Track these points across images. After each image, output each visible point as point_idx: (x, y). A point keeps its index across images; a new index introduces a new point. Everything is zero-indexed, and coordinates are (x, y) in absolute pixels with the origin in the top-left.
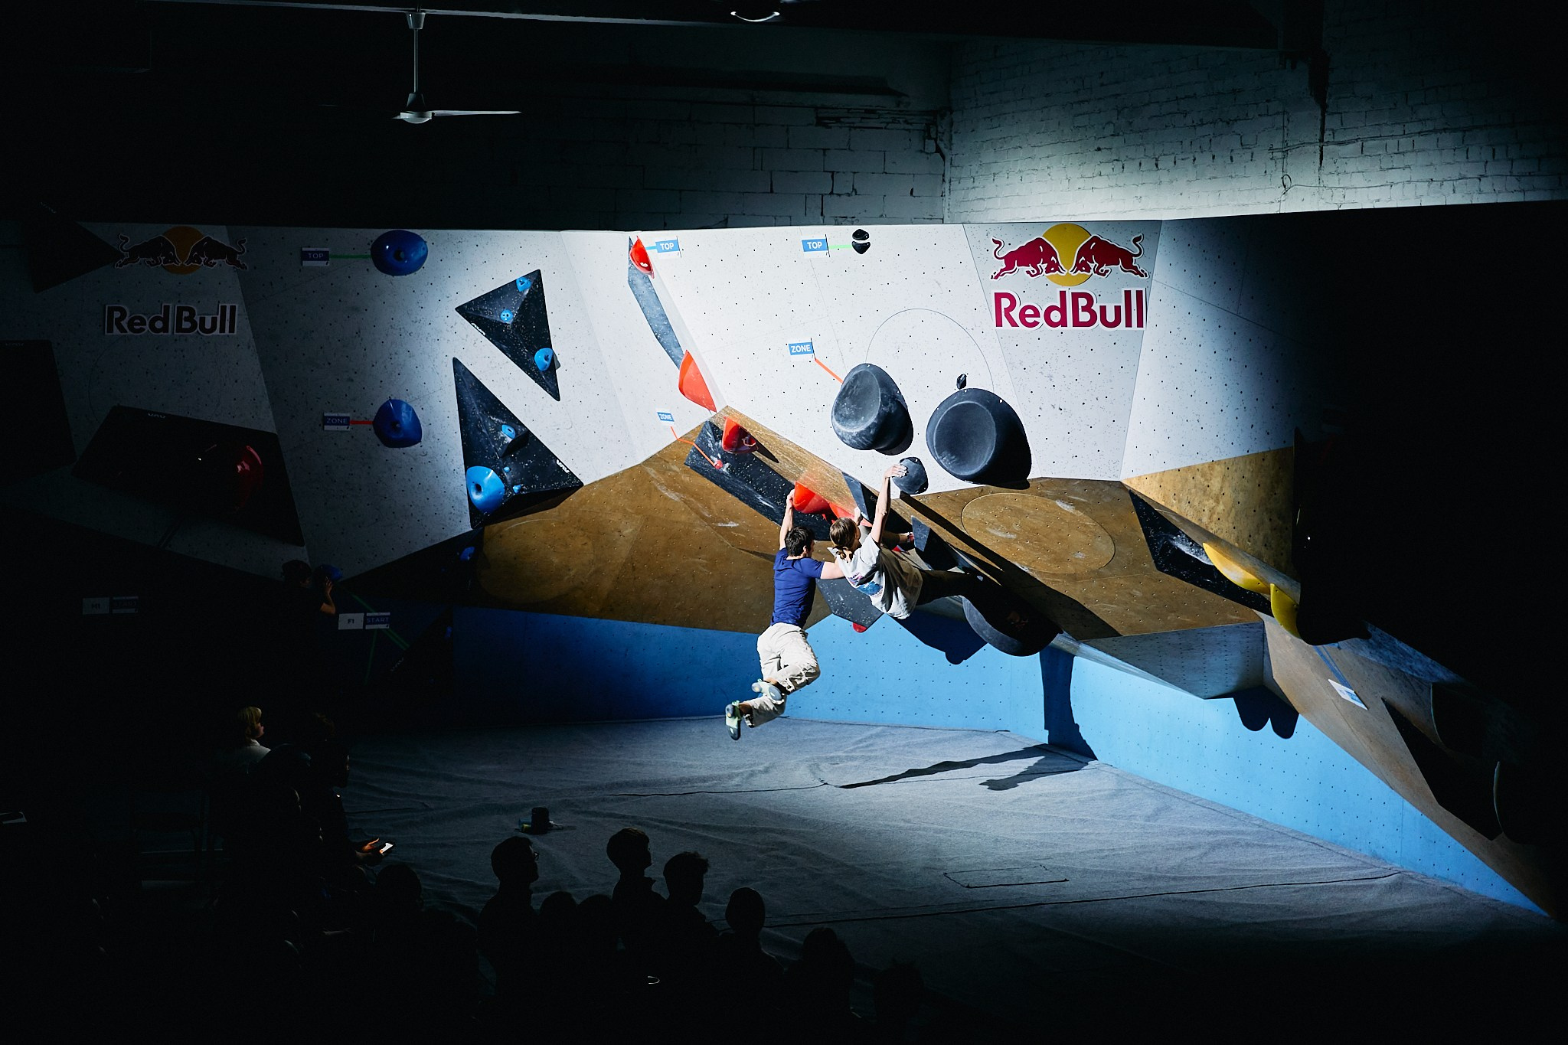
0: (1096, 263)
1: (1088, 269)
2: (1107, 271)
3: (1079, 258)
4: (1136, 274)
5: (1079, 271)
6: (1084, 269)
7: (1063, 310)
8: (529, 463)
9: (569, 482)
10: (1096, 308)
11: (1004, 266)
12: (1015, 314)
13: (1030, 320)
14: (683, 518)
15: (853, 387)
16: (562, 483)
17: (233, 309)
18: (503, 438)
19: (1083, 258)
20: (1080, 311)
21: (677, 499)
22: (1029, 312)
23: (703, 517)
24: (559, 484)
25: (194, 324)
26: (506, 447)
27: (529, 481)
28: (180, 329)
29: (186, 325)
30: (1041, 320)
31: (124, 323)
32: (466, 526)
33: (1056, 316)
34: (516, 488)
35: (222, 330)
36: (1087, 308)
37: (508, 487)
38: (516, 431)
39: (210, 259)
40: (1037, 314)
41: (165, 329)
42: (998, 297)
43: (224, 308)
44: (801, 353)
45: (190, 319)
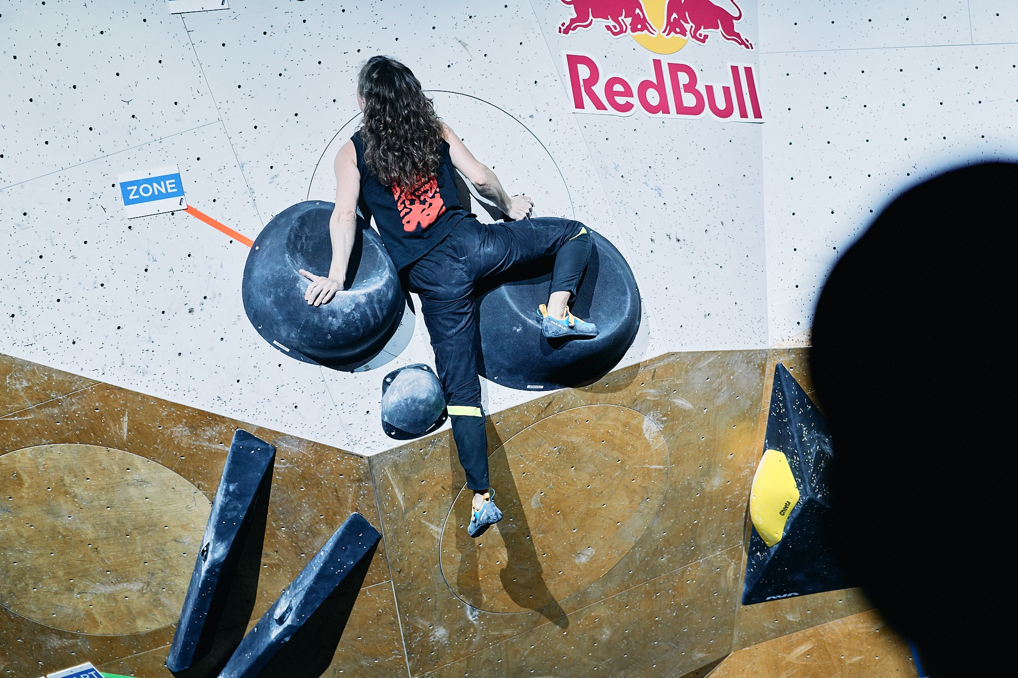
0: (691, 24)
1: (683, 32)
2: (706, 37)
3: (669, 15)
4: (740, 44)
5: (673, 33)
6: (678, 30)
7: (660, 88)
10: (700, 87)
11: (575, 16)
12: (599, 89)
13: (621, 100)
15: (301, 238)
19: (675, 15)
20: (682, 91)
22: (618, 88)
30: (635, 100)
33: (653, 97)
36: (691, 87)
40: (628, 92)
42: (573, 61)
44: (153, 198)
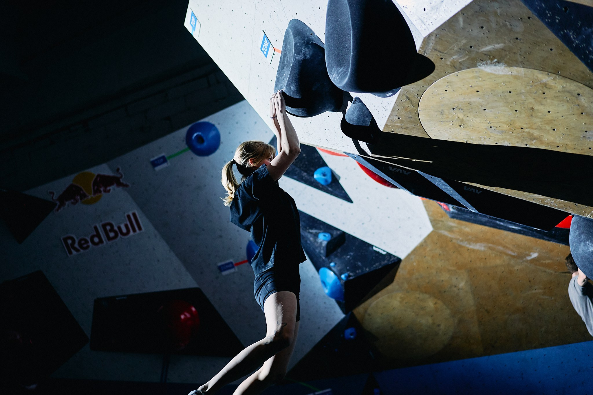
8: (350, 255)
9: (389, 260)
14: (498, 262)
16: (383, 263)
17: (134, 215)
18: (321, 243)
21: (483, 249)
23: (514, 257)
24: (380, 264)
25: (115, 232)
26: (325, 248)
27: (354, 268)
28: (109, 239)
29: (112, 235)
31: (76, 245)
32: (339, 315)
34: (343, 276)
35: (134, 231)
37: (339, 278)
38: (332, 235)
39: (106, 188)
41: (101, 241)
43: (129, 216)
45: (112, 230)
